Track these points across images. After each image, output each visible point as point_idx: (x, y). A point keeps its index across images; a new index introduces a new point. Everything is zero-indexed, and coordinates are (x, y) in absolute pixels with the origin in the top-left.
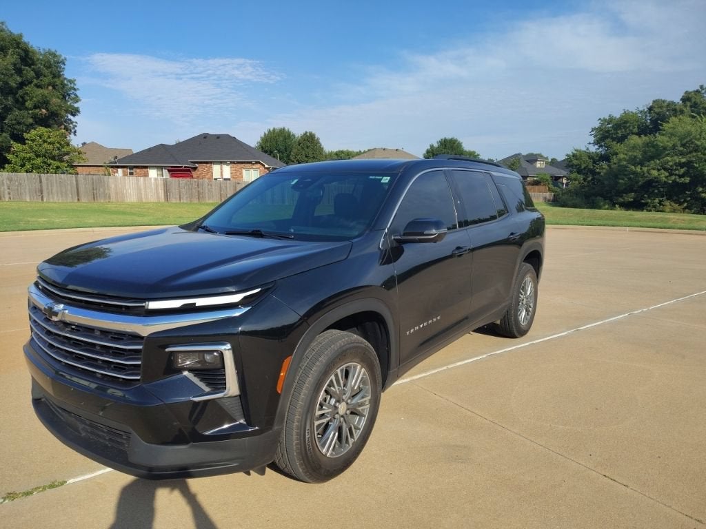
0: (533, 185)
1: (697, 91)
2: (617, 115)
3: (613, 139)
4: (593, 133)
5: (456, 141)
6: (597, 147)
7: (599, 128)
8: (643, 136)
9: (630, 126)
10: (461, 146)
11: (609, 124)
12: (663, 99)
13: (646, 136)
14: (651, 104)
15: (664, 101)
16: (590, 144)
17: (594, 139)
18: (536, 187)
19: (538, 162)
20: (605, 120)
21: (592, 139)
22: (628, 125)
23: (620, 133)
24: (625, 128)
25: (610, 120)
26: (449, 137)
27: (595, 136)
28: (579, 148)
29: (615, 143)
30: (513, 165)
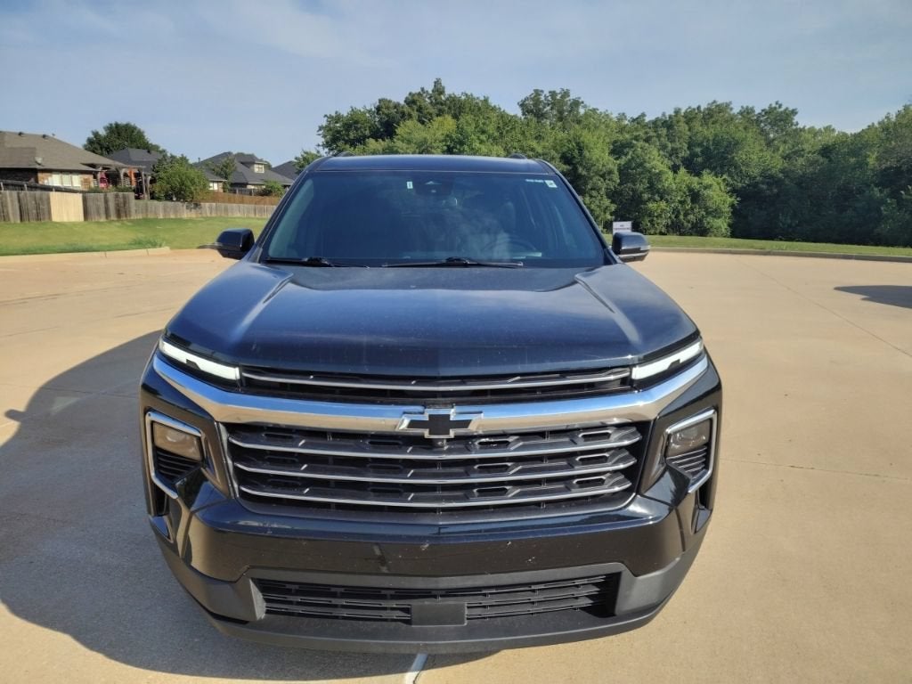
0: (262, 195)
1: (419, 94)
2: (345, 112)
3: (346, 142)
4: (321, 132)
5: (135, 128)
6: (327, 150)
7: (326, 127)
8: (380, 140)
9: (361, 127)
10: (144, 136)
11: (336, 122)
12: (389, 99)
13: (383, 140)
14: (378, 104)
15: (390, 101)
16: (319, 145)
17: (323, 140)
18: (267, 198)
19: (256, 166)
20: (331, 117)
21: (321, 140)
22: (359, 126)
23: (352, 135)
24: (356, 129)
25: (338, 118)
26: (122, 121)
27: (324, 136)
28: (308, 150)
29: (348, 146)
30: (226, 167)
